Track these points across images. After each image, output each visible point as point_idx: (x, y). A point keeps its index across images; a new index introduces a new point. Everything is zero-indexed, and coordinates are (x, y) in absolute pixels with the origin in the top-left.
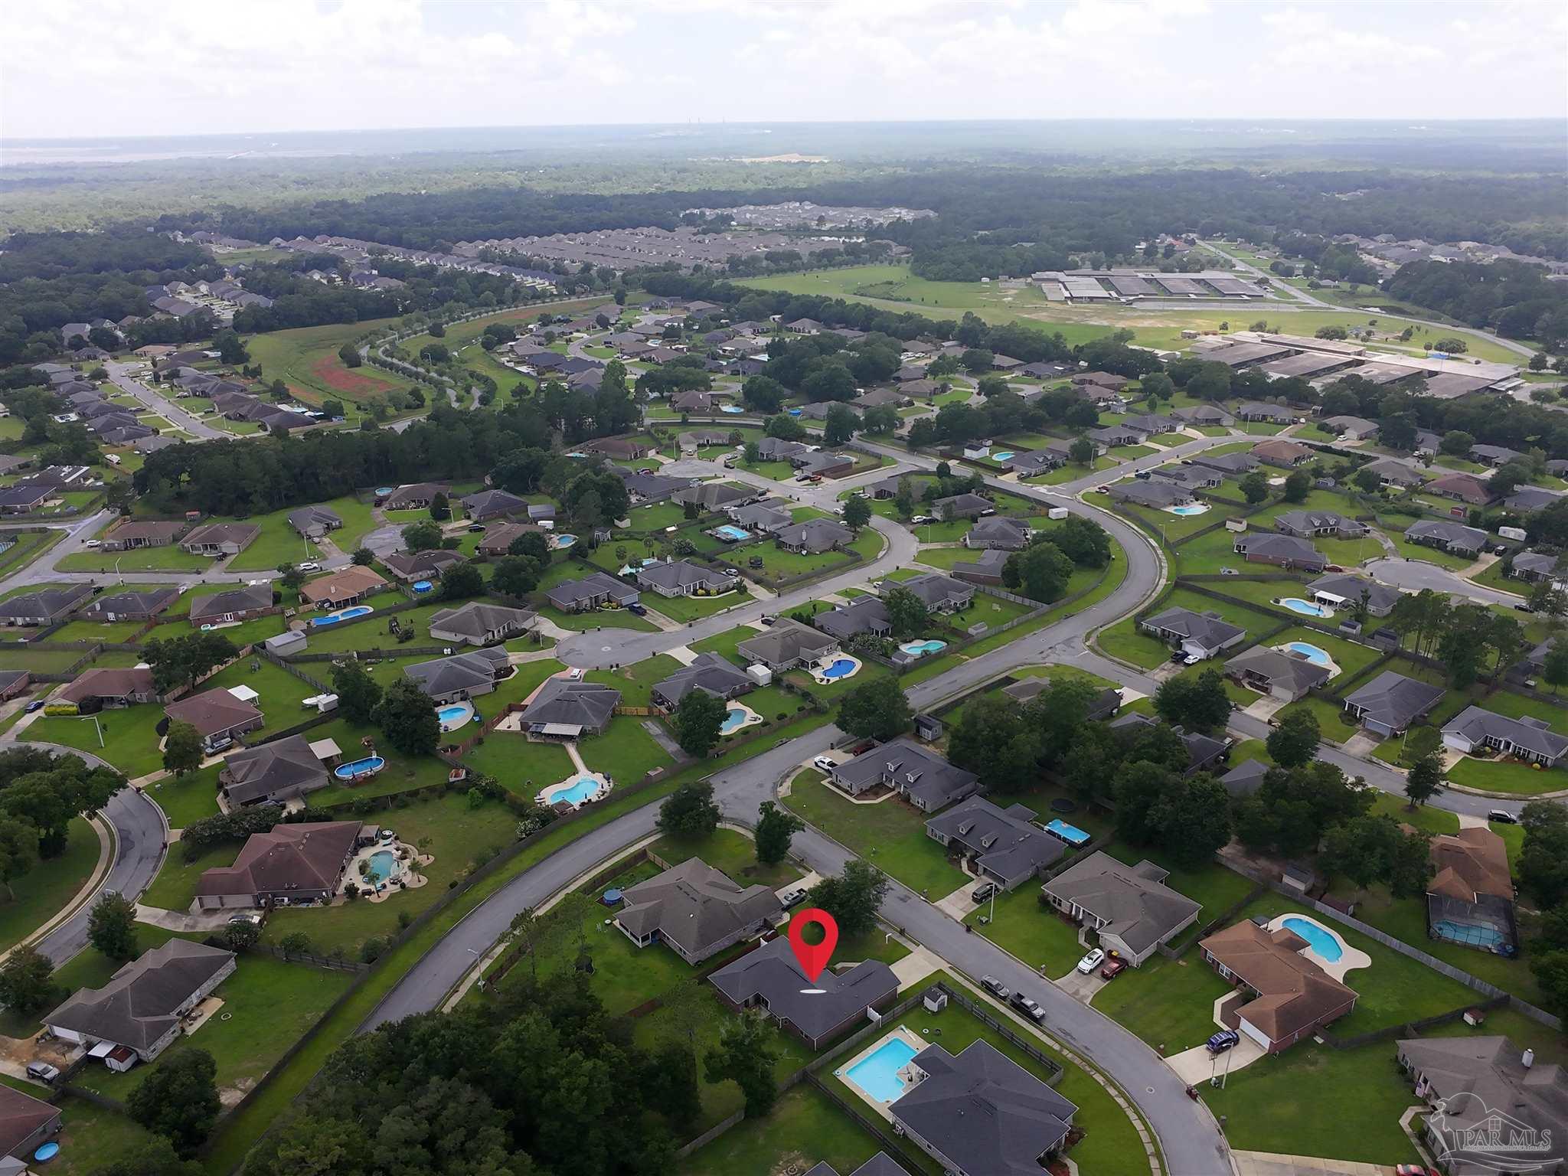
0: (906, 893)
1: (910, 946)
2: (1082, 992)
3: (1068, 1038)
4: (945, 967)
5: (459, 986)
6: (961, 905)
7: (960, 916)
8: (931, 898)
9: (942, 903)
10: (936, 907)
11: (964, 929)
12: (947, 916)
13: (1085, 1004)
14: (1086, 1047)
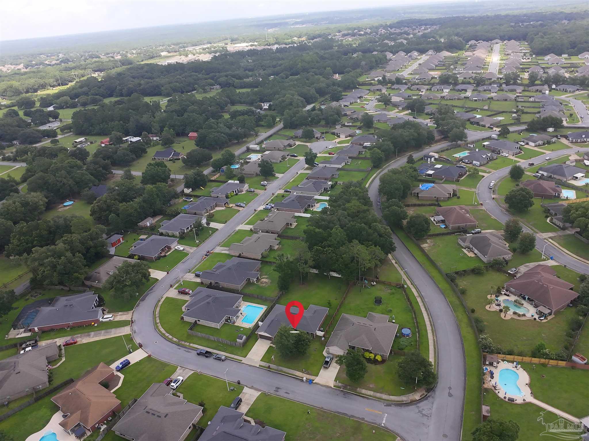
0: (278, 393)
1: (263, 364)
2: (181, 371)
3: (187, 350)
4: (244, 360)
5: (413, 285)
6: (247, 396)
7: (246, 390)
8: (264, 395)
9: (257, 394)
10: (260, 390)
11: (241, 383)
12: (252, 388)
13: (180, 366)
14: (180, 349)
